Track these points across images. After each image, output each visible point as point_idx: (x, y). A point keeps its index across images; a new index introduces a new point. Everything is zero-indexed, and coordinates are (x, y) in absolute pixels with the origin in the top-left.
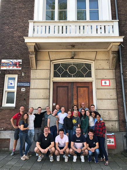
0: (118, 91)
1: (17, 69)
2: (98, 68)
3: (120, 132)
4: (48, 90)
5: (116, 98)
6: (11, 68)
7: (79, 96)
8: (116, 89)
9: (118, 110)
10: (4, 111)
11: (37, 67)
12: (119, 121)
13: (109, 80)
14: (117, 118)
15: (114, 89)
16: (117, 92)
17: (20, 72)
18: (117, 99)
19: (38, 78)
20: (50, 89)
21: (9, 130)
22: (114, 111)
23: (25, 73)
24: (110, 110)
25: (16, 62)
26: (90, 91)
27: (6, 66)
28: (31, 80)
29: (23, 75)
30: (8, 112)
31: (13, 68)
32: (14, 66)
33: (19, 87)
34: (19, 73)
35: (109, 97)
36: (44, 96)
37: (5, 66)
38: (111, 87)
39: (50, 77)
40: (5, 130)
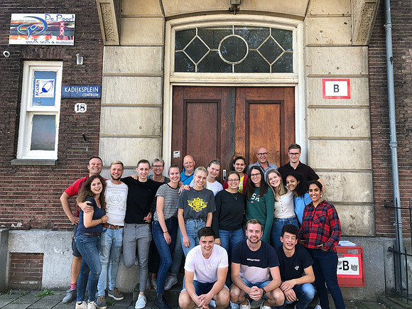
0: (376, 113)
1: (60, 42)
2: (313, 42)
3: (376, 236)
4: (156, 112)
5: (367, 134)
6: (41, 40)
7: (252, 129)
8: (370, 107)
9: (373, 171)
10: (24, 171)
11: (122, 38)
12: (373, 203)
13: (347, 79)
14: (368, 195)
15: (361, 107)
16: (371, 116)
17: (69, 54)
18: (371, 138)
19: (126, 72)
20: (162, 107)
21: (41, 229)
22: (361, 174)
23: (86, 57)
24: (347, 171)
25: (55, 20)
26: (286, 114)
27: (24, 34)
28: (104, 79)
29: (80, 62)
30: (36, 175)
31: (47, 39)
32: (49, 33)
33: (68, 101)
34: (67, 57)
35: (345, 133)
36: (144, 129)
37: (21, 35)
38: (353, 101)
39: (163, 69)
40: (28, 227)
